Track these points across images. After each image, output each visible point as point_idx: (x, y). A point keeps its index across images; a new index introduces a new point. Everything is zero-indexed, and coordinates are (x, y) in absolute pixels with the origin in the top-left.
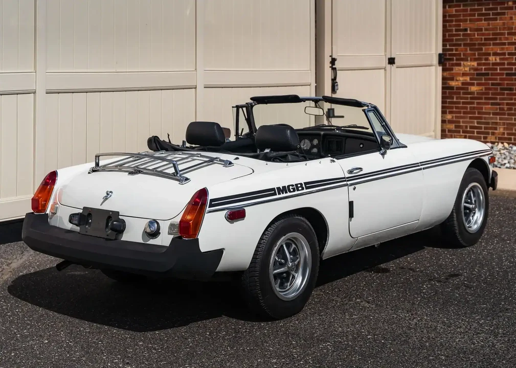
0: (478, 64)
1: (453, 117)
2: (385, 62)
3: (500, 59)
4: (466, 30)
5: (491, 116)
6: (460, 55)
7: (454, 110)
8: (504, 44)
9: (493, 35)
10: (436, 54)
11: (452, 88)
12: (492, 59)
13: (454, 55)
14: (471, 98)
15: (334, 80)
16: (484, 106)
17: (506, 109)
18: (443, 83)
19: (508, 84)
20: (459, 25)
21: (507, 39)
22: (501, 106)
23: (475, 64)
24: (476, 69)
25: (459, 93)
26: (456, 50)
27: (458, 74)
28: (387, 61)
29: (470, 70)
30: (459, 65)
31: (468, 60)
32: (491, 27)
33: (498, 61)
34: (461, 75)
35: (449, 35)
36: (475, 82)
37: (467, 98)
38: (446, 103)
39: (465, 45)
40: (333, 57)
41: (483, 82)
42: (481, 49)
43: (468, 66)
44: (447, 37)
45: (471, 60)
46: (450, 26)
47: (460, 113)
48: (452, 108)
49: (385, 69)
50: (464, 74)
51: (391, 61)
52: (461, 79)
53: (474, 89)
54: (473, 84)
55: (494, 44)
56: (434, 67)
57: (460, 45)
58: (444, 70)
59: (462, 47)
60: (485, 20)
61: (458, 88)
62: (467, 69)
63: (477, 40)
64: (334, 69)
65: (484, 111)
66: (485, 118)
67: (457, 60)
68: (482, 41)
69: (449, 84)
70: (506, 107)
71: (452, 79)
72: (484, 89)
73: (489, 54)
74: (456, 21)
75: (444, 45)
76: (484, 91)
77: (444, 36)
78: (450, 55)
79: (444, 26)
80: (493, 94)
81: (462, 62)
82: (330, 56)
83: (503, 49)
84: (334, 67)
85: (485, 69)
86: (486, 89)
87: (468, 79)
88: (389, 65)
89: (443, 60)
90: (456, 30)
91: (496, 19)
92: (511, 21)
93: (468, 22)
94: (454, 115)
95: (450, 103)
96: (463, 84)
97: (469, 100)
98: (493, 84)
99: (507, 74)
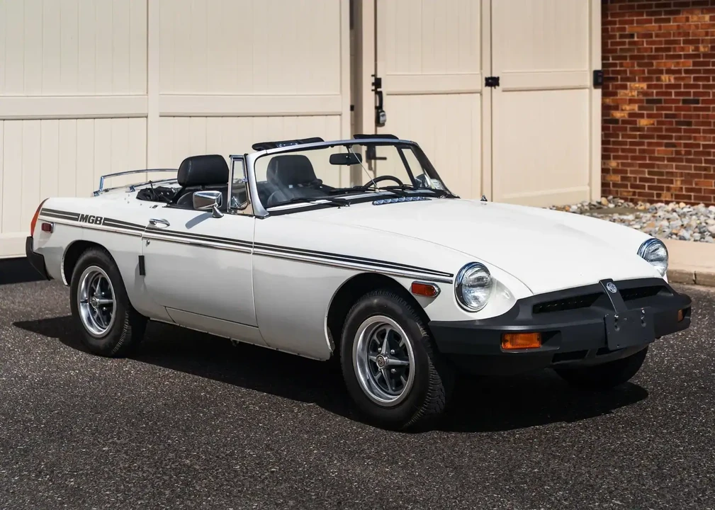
0: (649, 87)
1: (618, 164)
2: (480, 84)
3: (675, 78)
4: (632, 36)
5: (666, 162)
6: (625, 71)
7: (620, 153)
8: (679, 57)
9: (665, 44)
10: (590, 70)
11: (616, 121)
12: (666, 79)
13: (618, 72)
14: (641, 137)
15: (379, 109)
16: (657, 148)
17: (683, 153)
18: (603, 114)
19: (685, 116)
20: (624, 29)
21: (683, 49)
22: (678, 149)
23: (644, 85)
24: (645, 94)
25: (625, 129)
26: (621, 65)
27: (624, 101)
28: (485, 82)
29: (638, 95)
30: (625, 87)
31: (634, 81)
32: (662, 31)
33: (673, 82)
34: (628, 101)
35: (613, 44)
36: (645, 112)
37: (634, 137)
38: (609, 144)
39: (632, 58)
40: (378, 76)
41: (655, 112)
42: (652, 64)
43: (636, 88)
44: (609, 47)
45: (639, 81)
46: (613, 30)
47: (626, 158)
48: (617, 150)
49: (480, 93)
50: (631, 101)
51: (491, 82)
52: (628, 107)
53: (644, 122)
54: (641, 116)
55: (669, 57)
56: (587, 90)
57: (625, 58)
58: (604, 95)
59: (628, 61)
60: (656, 21)
61: (624, 122)
62: (635, 93)
63: (646, 50)
64: (379, 94)
65: (656, 155)
66: (659, 166)
67: (622, 79)
68: (652, 52)
69: (612, 115)
70: (683, 150)
71: (616, 108)
72: (656, 124)
73: (661, 72)
74: (621, 22)
75: (604, 58)
76: (656, 126)
77: (604, 44)
78: (614, 72)
79: (604, 31)
80: (667, 130)
81: (628, 84)
82: (373, 75)
83: (678, 64)
84: (379, 90)
85: (658, 94)
86: (659, 123)
87: (635, 107)
88: (489, 88)
89: (600, 80)
90: (621, 36)
91: (668, 20)
92: (687, 23)
93: (635, 25)
94: (620, 161)
95: (615, 143)
96: (631, 115)
97: (637, 140)
98: (667, 116)
99: (685, 101)
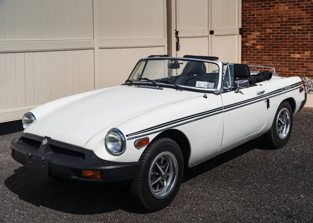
0: (261, 34)
1: (247, 62)
2: (207, 33)
3: (272, 31)
4: (254, 15)
5: (268, 62)
6: (251, 28)
7: (248, 59)
8: (274, 22)
9: (268, 18)
10: (238, 28)
11: (247, 47)
12: (268, 31)
13: (248, 29)
14: (257, 52)
15: (177, 44)
16: (264, 57)
17: (275, 58)
18: (242, 44)
19: (276, 44)
20: (251, 13)
21: (276, 20)
22: (273, 57)
23: (259, 33)
24: (259, 36)
25: (251, 50)
26: (249, 26)
27: (250, 39)
28: (209, 33)
29: (256, 37)
30: (251, 34)
31: (255, 32)
32: (267, 13)
33: (271, 32)
34: (252, 39)
35: (245, 18)
36: (259, 43)
37: (255, 52)
38: (244, 55)
39: (254, 23)
40: (177, 30)
41: (263, 43)
42: (262, 26)
43: (256, 35)
44: (244, 19)
45: (257, 32)
46: (246, 13)
47: (251, 60)
48: (247, 57)
49: (208, 37)
50: (253, 39)
51: (212, 32)
52: (252, 42)
53: (258, 47)
54: (258, 45)
55: (269, 23)
56: (237, 35)
57: (251, 23)
58: (242, 37)
59: (252, 24)
60: (264, 9)
61: (250, 47)
62: (255, 36)
63: (260, 20)
64: (178, 38)
65: (264, 59)
66: (264, 63)
67: (249, 31)
68: (262, 21)
69: (245, 45)
70: (275, 57)
71: (247, 42)
72: (264, 47)
73: (266, 28)
74: (249, 10)
75: (242, 24)
76: (264, 48)
77: (242, 18)
78: (245, 29)
79: (243, 13)
80: (268, 50)
81: (252, 33)
82: (175, 30)
83: (274, 25)
84: (177, 36)
85: (264, 36)
86: (265, 47)
87: (255, 42)
88: (211, 35)
89: (242, 32)
90: (249, 15)
91: (270, 9)
92: (278, 10)
93: (255, 11)
94: (248, 61)
95: (246, 55)
96: (253, 44)
97: (256, 53)
98: (268, 45)
99: (276, 39)
